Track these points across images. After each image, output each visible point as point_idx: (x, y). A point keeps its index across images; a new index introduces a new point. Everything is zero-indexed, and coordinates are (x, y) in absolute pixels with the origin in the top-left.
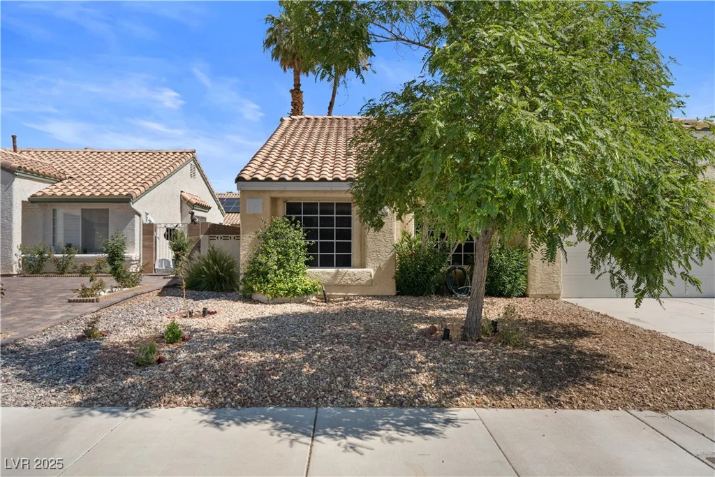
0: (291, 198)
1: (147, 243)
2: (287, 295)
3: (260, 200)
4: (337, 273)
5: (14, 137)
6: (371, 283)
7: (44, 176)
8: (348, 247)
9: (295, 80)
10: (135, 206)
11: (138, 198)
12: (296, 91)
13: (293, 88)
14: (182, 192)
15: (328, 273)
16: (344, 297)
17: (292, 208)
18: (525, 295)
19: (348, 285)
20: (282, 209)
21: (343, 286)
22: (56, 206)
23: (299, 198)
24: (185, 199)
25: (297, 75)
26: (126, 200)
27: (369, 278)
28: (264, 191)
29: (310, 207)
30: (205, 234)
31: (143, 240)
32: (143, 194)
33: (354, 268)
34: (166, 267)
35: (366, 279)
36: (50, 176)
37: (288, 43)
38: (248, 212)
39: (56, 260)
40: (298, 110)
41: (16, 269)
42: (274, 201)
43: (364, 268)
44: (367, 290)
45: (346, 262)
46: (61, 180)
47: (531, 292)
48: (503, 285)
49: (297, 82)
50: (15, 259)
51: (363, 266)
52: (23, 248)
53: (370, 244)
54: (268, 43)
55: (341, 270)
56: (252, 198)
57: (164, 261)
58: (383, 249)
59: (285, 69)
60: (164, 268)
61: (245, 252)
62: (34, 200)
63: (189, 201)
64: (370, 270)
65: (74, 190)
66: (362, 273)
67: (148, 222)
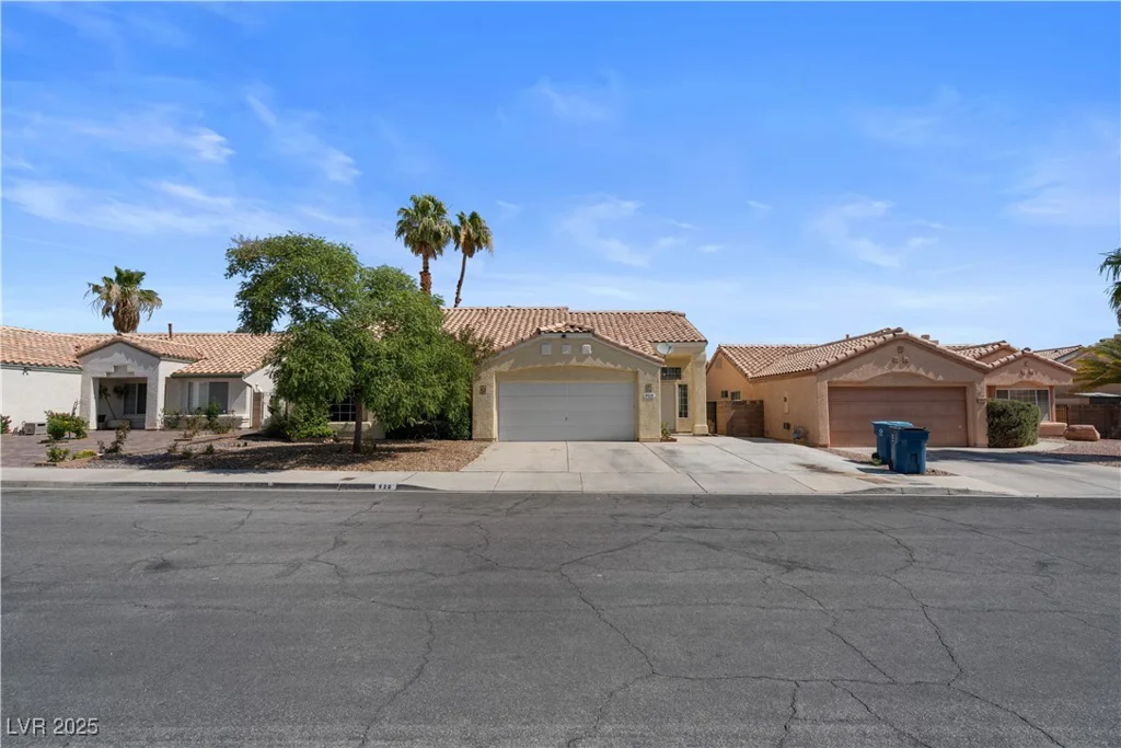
1: (256, 407)
5: (170, 325)
7: (184, 358)
10: (247, 380)
11: (249, 374)
22: (191, 380)
26: (240, 376)
32: (253, 371)
36: (188, 358)
39: (187, 419)
41: (159, 425)
46: (197, 361)
50: (159, 418)
52: (164, 411)
62: (175, 376)
65: (204, 368)
67: (257, 391)
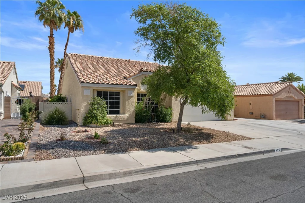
0: (99, 90)
1: (7, 106)
2: (105, 124)
3: (89, 90)
4: (117, 116)
6: (127, 119)
8: (118, 107)
9: (51, 32)
10: (3, 88)
11: (4, 85)
12: (51, 37)
13: (50, 35)
14: (12, 81)
15: (113, 116)
16: (119, 124)
17: (99, 93)
18: (171, 122)
19: (120, 120)
20: (96, 93)
21: (118, 121)
23: (102, 90)
24: (14, 85)
25: (52, 29)
27: (127, 118)
28: (91, 87)
29: (106, 93)
30: (41, 102)
31: (5, 104)
33: (121, 114)
34: (17, 116)
35: (126, 118)
37: (49, 15)
38: (84, 94)
40: (52, 46)
42: (93, 90)
43: (125, 114)
44: (126, 122)
45: (118, 112)
47: (173, 121)
48: (166, 119)
49: (52, 33)
51: (124, 113)
53: (127, 107)
54: (37, 13)
55: (117, 115)
56: (86, 89)
57: (15, 113)
58: (131, 108)
59: (45, 26)
60: (15, 117)
61: (83, 109)
63: (16, 86)
64: (127, 115)
66: (125, 116)
67: (7, 96)
